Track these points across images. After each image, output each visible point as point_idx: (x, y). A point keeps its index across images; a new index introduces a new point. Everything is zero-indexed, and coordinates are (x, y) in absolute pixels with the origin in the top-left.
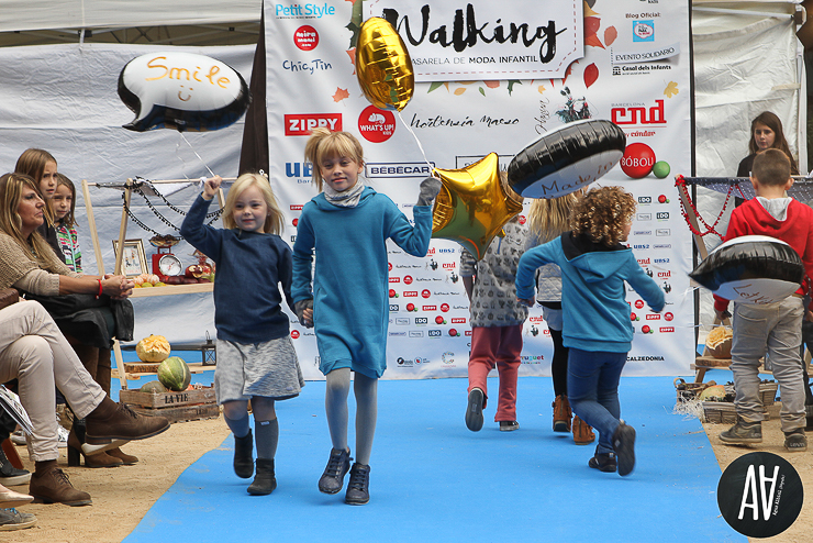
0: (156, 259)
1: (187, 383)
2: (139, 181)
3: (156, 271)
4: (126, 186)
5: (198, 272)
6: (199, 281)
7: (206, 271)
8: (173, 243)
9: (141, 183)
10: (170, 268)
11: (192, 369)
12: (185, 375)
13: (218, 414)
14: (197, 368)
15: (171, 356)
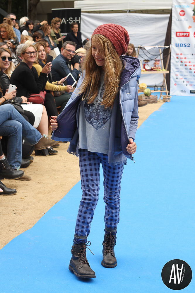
0: (144, 65)
1: (150, 95)
2: (141, 46)
3: (144, 68)
4: (138, 47)
5: (154, 69)
6: (154, 71)
7: (156, 68)
8: (148, 61)
9: (142, 47)
10: (147, 67)
11: (152, 92)
12: (150, 93)
13: (157, 102)
14: (153, 91)
15: (147, 88)
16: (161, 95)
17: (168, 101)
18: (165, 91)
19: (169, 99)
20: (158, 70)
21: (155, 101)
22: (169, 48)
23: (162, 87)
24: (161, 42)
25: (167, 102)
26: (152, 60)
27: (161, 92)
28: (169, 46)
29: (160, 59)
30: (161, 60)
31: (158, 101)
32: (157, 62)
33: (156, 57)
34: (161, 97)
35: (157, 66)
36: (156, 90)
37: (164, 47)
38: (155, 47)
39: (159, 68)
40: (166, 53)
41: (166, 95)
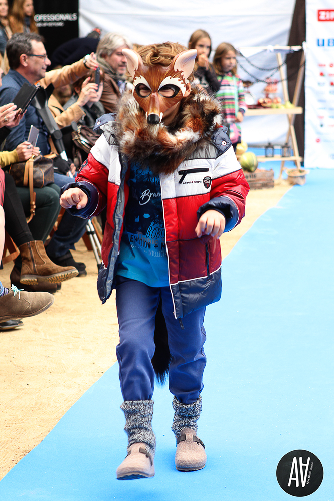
1: (256, 167)
5: (264, 102)
6: (265, 107)
7: (269, 102)
8: (250, 84)
10: (249, 100)
11: (259, 160)
12: (255, 163)
13: (273, 186)
14: (262, 159)
15: (247, 151)
16: (284, 169)
17: (301, 182)
18: (293, 158)
19: (303, 177)
20: (275, 105)
21: (268, 184)
22: (301, 51)
23: (286, 149)
24: (280, 35)
25: (297, 184)
26: (258, 80)
27: (283, 162)
28: (302, 45)
29: (279, 79)
30: (282, 81)
31: (276, 182)
32: (273, 87)
33: (268, 74)
34: (282, 171)
35: (271, 96)
36: (270, 155)
37: (288, 48)
38: (266, 50)
39: (278, 102)
40: (295, 62)
41: (294, 168)
